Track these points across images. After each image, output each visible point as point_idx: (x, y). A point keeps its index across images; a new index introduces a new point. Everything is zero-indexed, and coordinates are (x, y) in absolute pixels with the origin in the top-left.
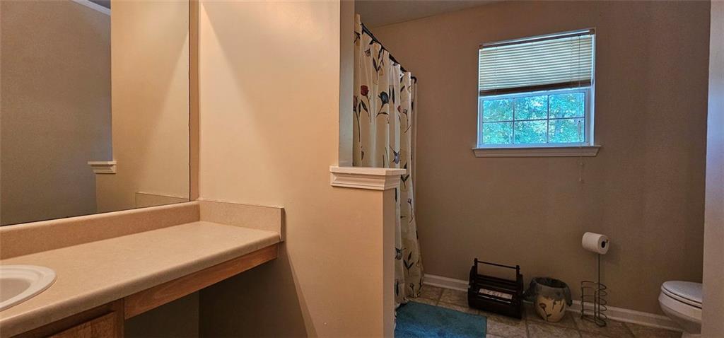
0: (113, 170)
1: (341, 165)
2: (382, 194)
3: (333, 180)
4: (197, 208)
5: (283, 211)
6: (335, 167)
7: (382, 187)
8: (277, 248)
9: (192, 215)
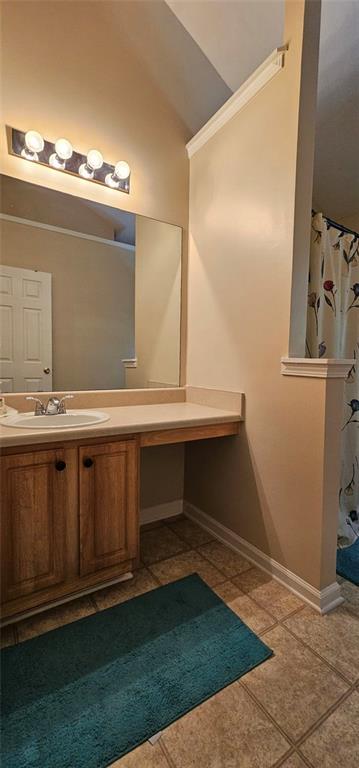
0: (135, 365)
1: (290, 356)
2: (325, 381)
3: (284, 370)
4: (184, 391)
5: (243, 396)
6: (286, 358)
7: (324, 374)
8: (238, 424)
9: (180, 397)
